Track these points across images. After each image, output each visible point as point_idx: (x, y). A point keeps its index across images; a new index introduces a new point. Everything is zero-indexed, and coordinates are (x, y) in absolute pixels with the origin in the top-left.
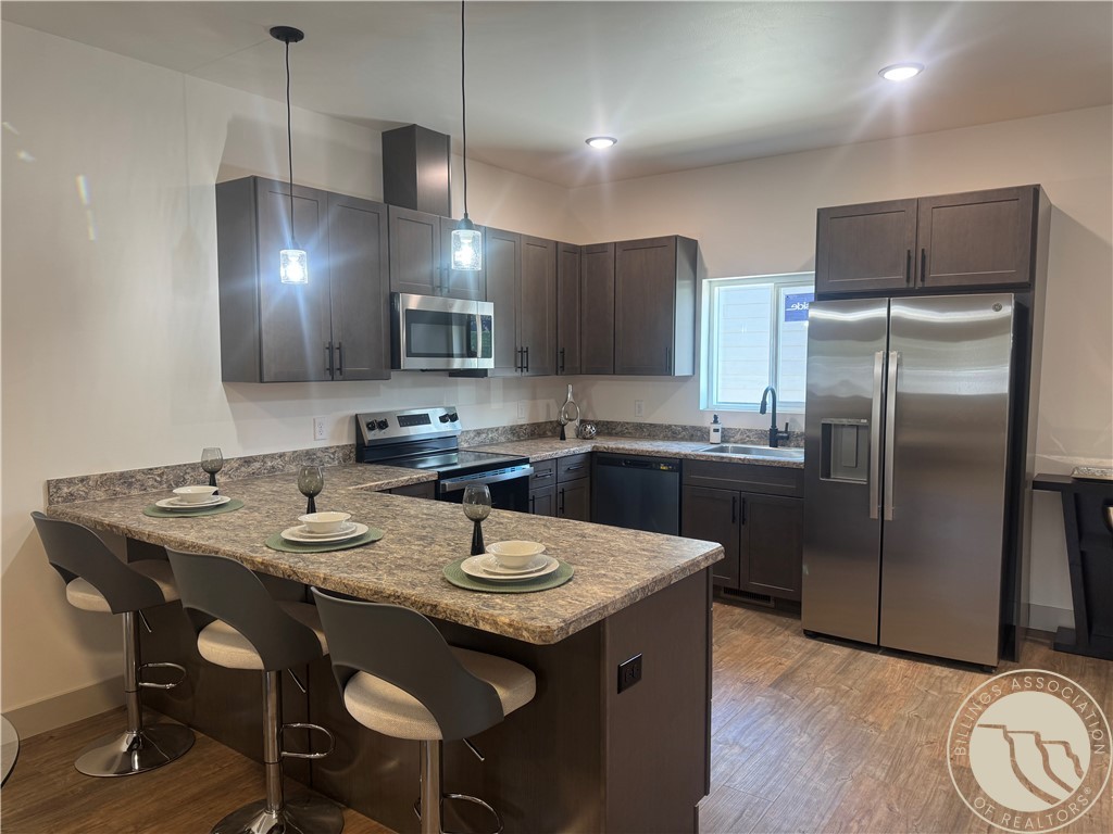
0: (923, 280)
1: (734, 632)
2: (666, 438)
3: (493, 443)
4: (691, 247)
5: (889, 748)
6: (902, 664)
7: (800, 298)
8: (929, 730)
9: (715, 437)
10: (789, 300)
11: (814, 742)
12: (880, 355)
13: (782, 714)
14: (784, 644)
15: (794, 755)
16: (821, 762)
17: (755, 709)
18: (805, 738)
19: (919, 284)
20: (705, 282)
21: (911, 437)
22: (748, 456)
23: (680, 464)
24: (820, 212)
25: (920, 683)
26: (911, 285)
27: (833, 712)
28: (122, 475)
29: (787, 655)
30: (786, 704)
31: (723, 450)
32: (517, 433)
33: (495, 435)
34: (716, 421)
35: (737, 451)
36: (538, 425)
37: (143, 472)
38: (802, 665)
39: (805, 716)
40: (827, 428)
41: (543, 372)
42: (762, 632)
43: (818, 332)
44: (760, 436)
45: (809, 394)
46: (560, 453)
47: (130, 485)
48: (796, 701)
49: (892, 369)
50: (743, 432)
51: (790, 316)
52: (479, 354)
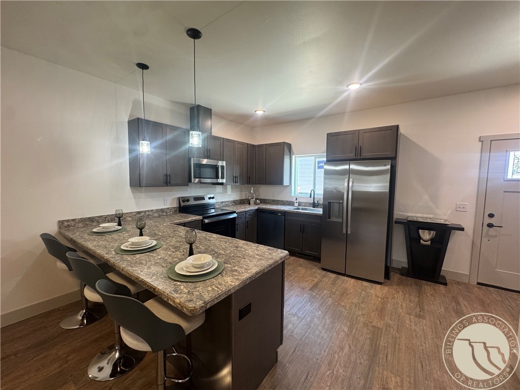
0: (360, 156)
1: (300, 268)
2: (281, 205)
3: (227, 206)
4: (289, 146)
5: (349, 317)
6: (353, 281)
7: (322, 162)
8: (362, 309)
9: (296, 205)
10: (319, 162)
11: (323, 314)
12: (347, 180)
13: (313, 302)
14: (315, 272)
15: (316, 320)
16: (325, 324)
17: (304, 299)
18: (320, 313)
19: (359, 157)
20: (293, 156)
21: (356, 205)
22: (305, 211)
23: (285, 213)
24: (328, 134)
25: (359, 289)
26: (357, 157)
27: (330, 301)
28: (89, 218)
29: (316, 277)
30: (314, 297)
31: (298, 209)
32: (235, 203)
33: (228, 203)
34: (296, 200)
35: (303, 209)
36: (242, 200)
37: (98, 217)
38: (320, 281)
39: (320, 303)
40: (330, 203)
41: (243, 183)
42: (308, 268)
43: (327, 173)
44: (310, 205)
45: (324, 190)
46: (247, 209)
47: (93, 221)
48: (318, 296)
49: (350, 184)
50: (305, 203)
51: (320, 167)
52: (220, 178)
